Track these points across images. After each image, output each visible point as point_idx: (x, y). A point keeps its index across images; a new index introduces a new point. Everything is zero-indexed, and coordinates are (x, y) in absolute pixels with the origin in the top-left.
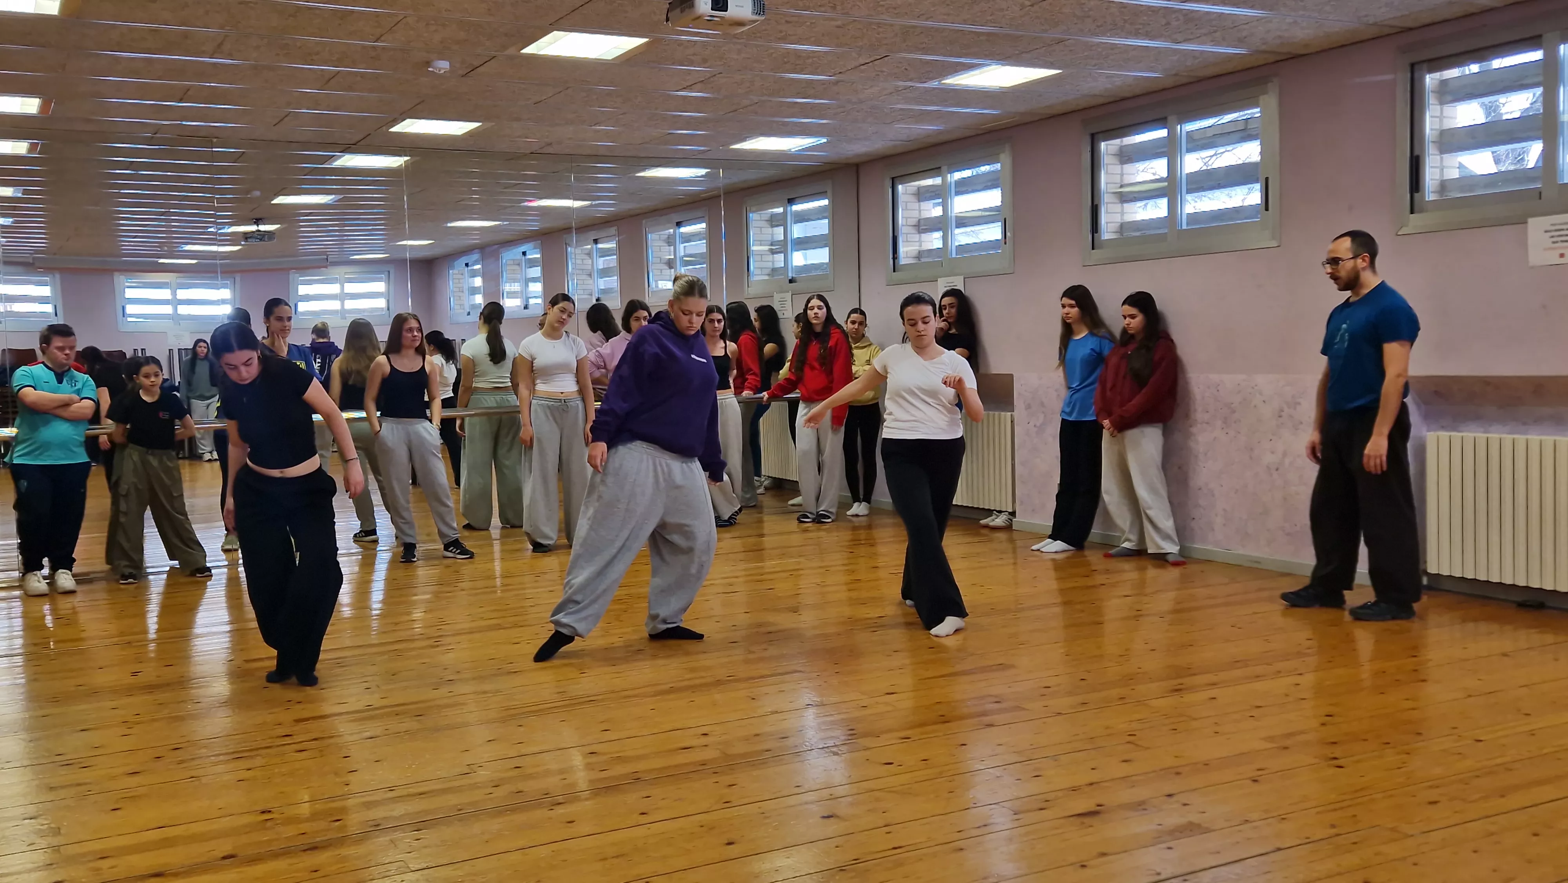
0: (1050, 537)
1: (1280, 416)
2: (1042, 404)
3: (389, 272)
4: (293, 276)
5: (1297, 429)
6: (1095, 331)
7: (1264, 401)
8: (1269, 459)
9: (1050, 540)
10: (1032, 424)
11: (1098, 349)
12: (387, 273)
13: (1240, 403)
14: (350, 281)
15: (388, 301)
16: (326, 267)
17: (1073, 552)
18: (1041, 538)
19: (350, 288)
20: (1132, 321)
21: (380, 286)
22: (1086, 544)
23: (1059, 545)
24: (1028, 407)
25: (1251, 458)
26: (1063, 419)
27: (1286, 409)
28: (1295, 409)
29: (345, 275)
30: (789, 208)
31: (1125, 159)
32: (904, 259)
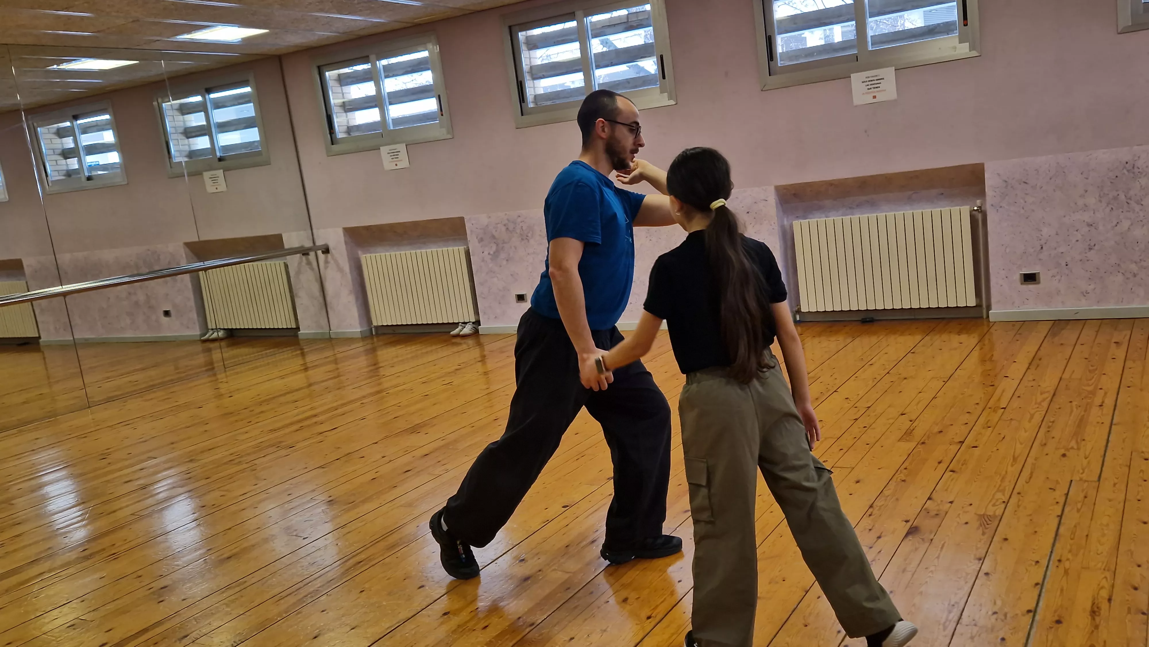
2: (493, 237)
10: (486, 253)
24: (481, 240)
30: (207, 97)
31: (531, 46)
32: (340, 135)
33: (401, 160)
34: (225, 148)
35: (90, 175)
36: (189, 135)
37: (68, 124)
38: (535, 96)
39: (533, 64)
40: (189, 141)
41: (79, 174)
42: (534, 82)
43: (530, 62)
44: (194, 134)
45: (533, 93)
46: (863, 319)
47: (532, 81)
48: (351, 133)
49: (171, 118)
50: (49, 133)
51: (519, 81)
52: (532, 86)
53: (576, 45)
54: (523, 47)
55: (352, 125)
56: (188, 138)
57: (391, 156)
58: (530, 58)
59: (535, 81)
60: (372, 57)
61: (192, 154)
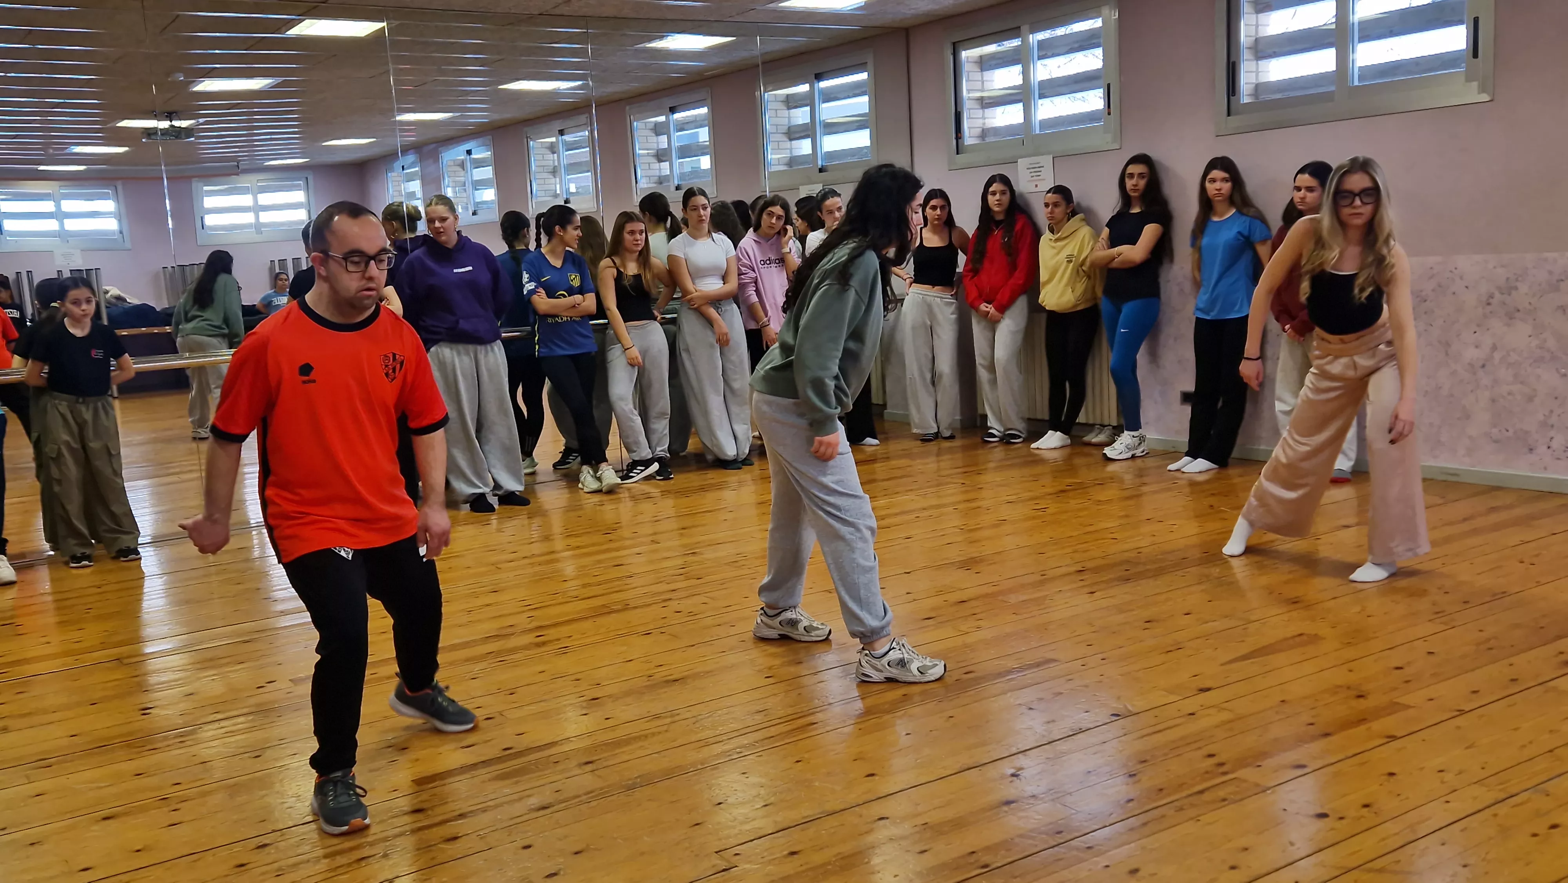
0: (1187, 454)
1: (1489, 304)
3: (307, 178)
4: (196, 184)
5: (1511, 318)
6: (1245, 211)
7: (1467, 287)
8: (1471, 354)
9: (1187, 459)
11: (1246, 233)
12: (304, 180)
13: (1433, 290)
14: (263, 190)
15: (309, 212)
16: (237, 174)
17: (1214, 471)
18: (1175, 456)
19: (265, 199)
20: (1309, 195)
21: (299, 196)
22: (1230, 460)
23: (1202, 464)
25: (1447, 354)
26: (1197, 318)
27: (1497, 295)
28: (1510, 294)
29: (258, 182)
30: (816, 85)
31: (1261, 6)
32: (969, 139)
33: (1044, 180)
34: (830, 155)
36: (793, 136)
37: (662, 119)
40: (791, 144)
42: (1257, 64)
44: (798, 135)
45: (1254, 81)
47: (1255, 62)
48: (986, 139)
49: (773, 113)
50: (646, 129)
55: (988, 128)
56: (791, 140)
57: (1031, 173)
59: (1259, 62)
60: (1025, 28)
61: (792, 162)
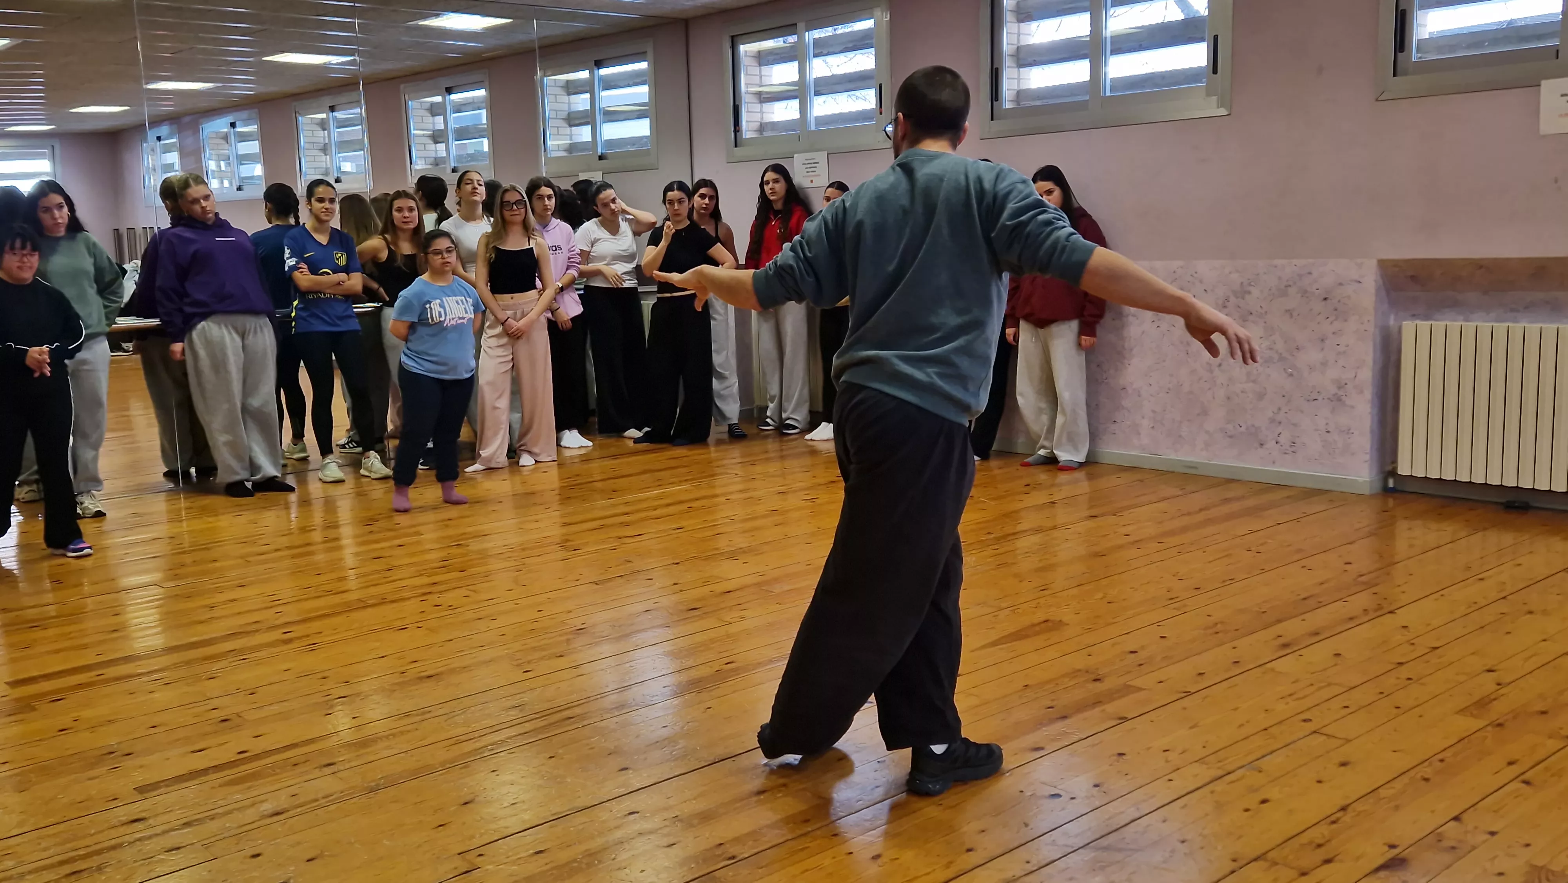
30: (596, 72)
31: (1022, 16)
32: (748, 132)
34: (611, 143)
35: (456, 165)
36: (572, 123)
37: (439, 99)
38: (1019, 93)
39: (1022, 43)
40: (571, 131)
41: (445, 163)
42: (1019, 71)
43: (1018, 40)
44: (577, 122)
45: (1016, 88)
46: (1508, 502)
47: (1015, 69)
48: (764, 133)
49: (552, 98)
50: (421, 109)
51: (994, 68)
52: (1017, 77)
53: (1086, 17)
54: (1009, 18)
55: (767, 121)
56: (569, 126)
57: (808, 168)
58: (1019, 35)
59: (1021, 69)
60: (800, 26)
61: (572, 148)
